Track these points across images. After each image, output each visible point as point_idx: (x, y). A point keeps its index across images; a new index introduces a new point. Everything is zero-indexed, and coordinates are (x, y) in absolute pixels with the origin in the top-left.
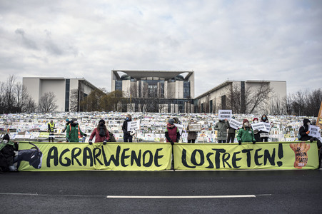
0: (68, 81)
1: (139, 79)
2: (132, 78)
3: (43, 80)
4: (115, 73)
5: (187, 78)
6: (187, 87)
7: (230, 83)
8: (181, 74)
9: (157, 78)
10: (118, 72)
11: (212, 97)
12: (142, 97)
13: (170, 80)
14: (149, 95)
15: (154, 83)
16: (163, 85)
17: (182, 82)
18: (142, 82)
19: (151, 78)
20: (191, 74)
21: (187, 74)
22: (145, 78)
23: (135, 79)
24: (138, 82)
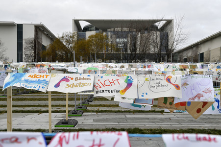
0: (20, 27)
1: (105, 30)
2: (97, 29)
4: (77, 23)
5: (163, 28)
9: (127, 29)
13: (144, 31)
15: (123, 35)
16: (134, 39)
17: (158, 33)
18: (109, 34)
19: (120, 29)
20: (169, 22)
21: (164, 22)
22: (113, 29)
23: (101, 31)
24: (104, 34)
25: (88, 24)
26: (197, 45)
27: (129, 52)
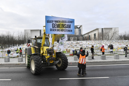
0: (40, 31)
3: (31, 31)
5: (80, 28)
6: (80, 31)
7: (98, 29)
11: (90, 34)
17: (78, 29)
20: (81, 26)
21: (80, 26)
26: (88, 33)
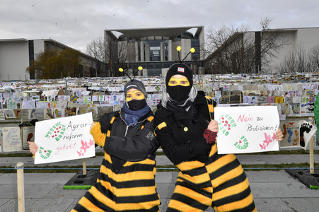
1: (138, 40)
2: (130, 39)
4: (109, 33)
8: (188, 31)
9: (160, 38)
10: (114, 33)
12: (142, 61)
13: (176, 39)
14: (151, 59)
15: (156, 43)
16: (167, 45)
17: (189, 41)
18: (141, 43)
19: (152, 38)
20: (200, 29)
22: (145, 38)
23: (134, 40)
24: (136, 43)
25: (121, 34)
27: (162, 60)
